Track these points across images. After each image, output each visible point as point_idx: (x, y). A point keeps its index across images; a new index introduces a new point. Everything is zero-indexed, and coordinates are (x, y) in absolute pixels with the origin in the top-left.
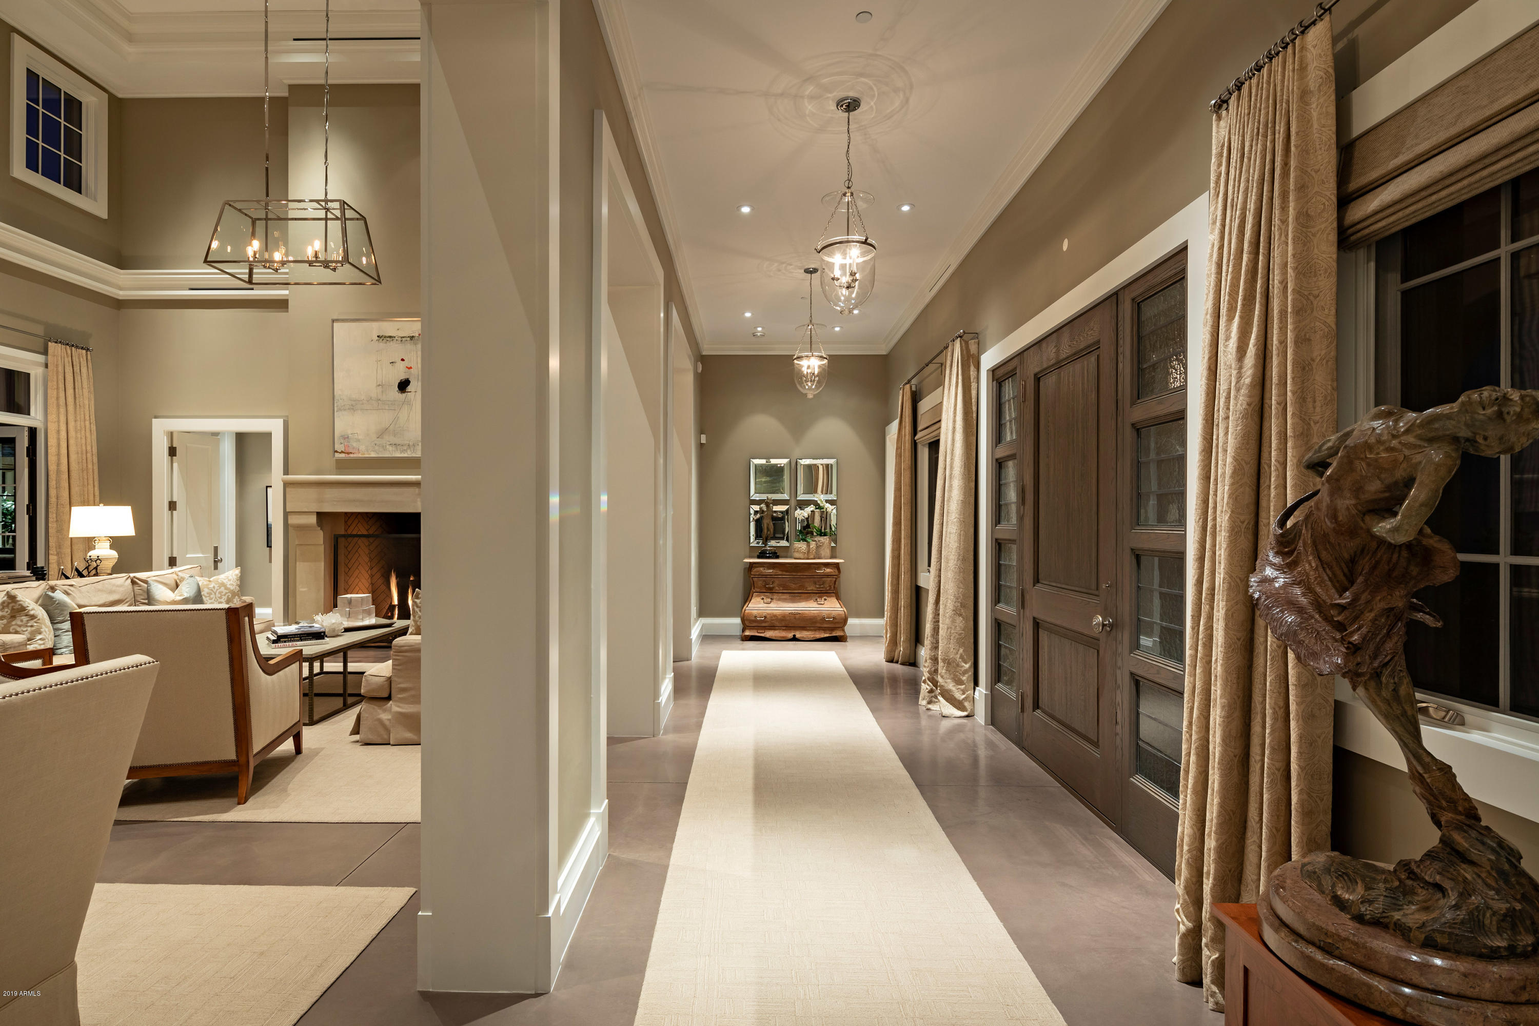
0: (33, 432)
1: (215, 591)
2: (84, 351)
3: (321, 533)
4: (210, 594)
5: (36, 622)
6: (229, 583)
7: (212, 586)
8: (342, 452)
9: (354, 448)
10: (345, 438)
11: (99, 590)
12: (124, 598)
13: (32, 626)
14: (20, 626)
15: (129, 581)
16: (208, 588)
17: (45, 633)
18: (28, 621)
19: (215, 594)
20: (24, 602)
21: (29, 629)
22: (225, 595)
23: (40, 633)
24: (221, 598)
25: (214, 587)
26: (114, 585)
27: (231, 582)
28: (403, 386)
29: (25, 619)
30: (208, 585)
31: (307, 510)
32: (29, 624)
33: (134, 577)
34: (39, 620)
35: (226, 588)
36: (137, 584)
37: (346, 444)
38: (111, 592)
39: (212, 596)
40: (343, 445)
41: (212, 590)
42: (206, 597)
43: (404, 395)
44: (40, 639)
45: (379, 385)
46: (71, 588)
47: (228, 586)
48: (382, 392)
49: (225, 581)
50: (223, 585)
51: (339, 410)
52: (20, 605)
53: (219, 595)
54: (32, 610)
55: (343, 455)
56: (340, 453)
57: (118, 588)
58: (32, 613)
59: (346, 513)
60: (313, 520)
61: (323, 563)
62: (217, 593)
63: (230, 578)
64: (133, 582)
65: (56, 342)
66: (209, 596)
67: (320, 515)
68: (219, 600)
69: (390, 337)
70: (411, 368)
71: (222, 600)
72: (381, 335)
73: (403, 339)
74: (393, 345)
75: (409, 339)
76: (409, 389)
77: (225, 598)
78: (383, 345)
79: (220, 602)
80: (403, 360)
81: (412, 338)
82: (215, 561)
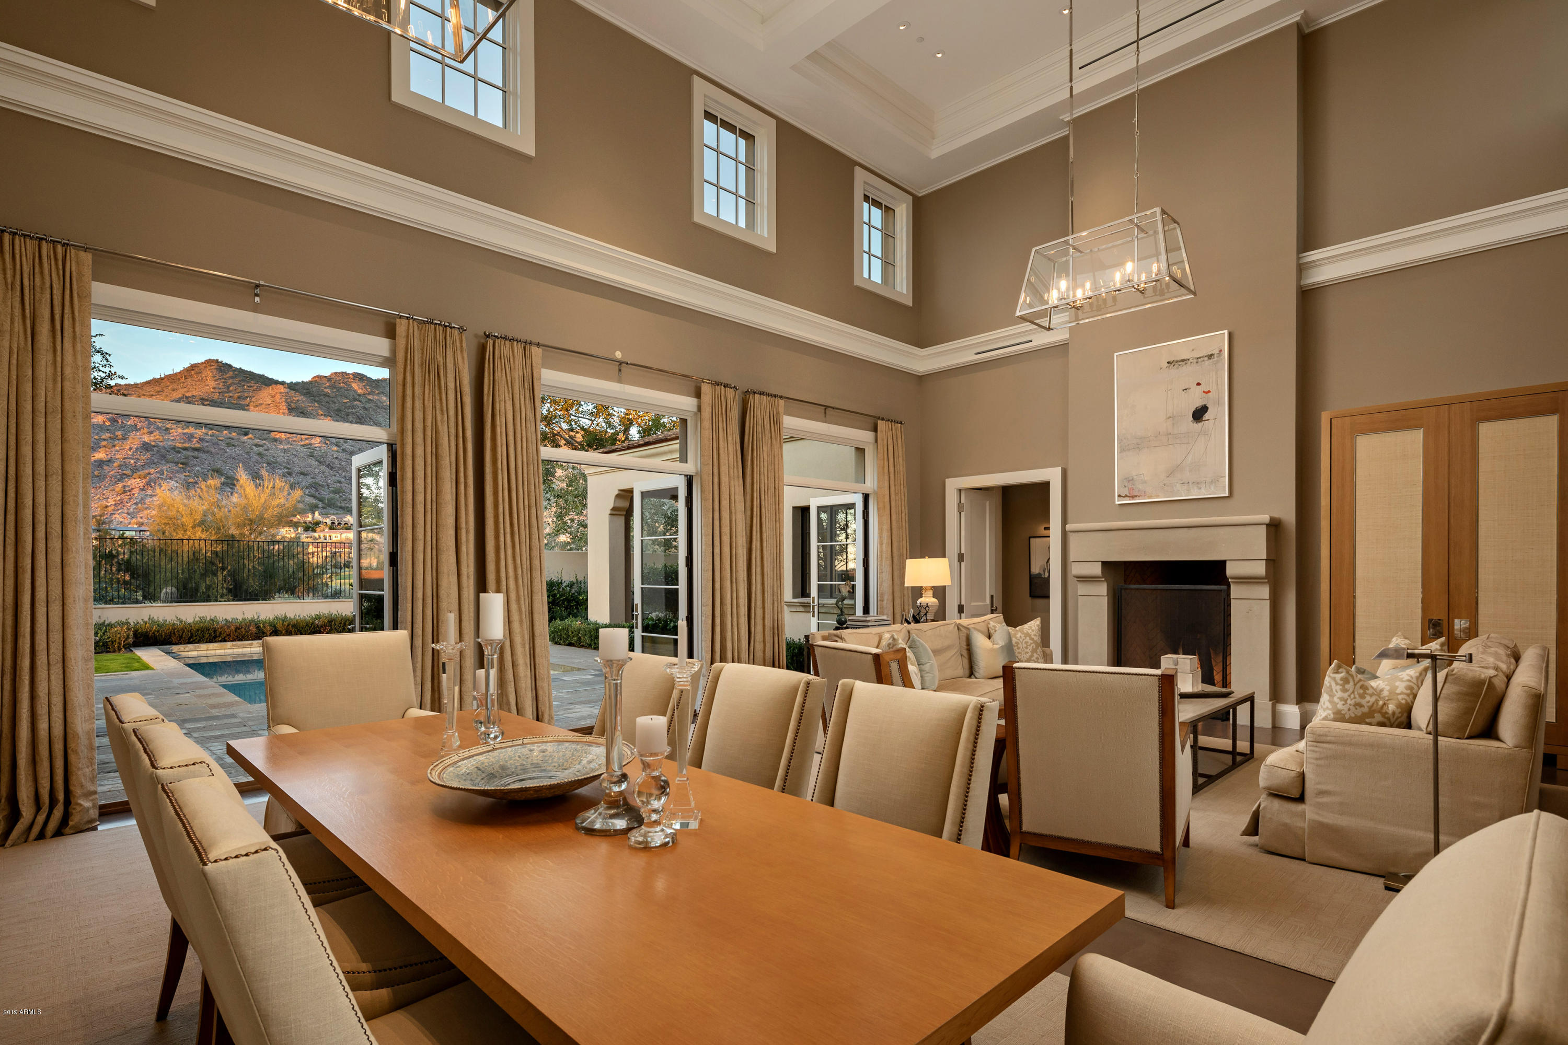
0: (866, 497)
1: (1021, 640)
2: (900, 426)
3: (1105, 584)
4: (1017, 643)
6: (1033, 633)
7: (1018, 635)
8: (1126, 496)
9: (1139, 491)
10: (1129, 481)
12: (954, 644)
15: (956, 627)
16: (1015, 637)
19: (1022, 643)
22: (1030, 646)
24: (1027, 648)
25: (1021, 637)
26: (947, 631)
27: (1034, 633)
28: (1199, 414)
31: (1091, 560)
33: (959, 624)
35: (1031, 639)
36: (962, 631)
37: (1129, 487)
39: (1019, 646)
41: (1019, 639)
42: (1015, 646)
43: (1200, 424)
45: (1170, 417)
47: (1033, 637)
48: (1173, 424)
49: (1029, 631)
50: (1027, 635)
51: (1120, 450)
53: (1025, 646)
55: (1127, 499)
56: (1124, 498)
57: (950, 634)
60: (1098, 569)
61: (1106, 616)
62: (1024, 643)
64: (959, 629)
65: (882, 420)
66: (1017, 646)
67: (1105, 564)
68: (1026, 650)
69: (1183, 361)
70: (1209, 392)
71: (1028, 650)
72: (1172, 360)
73: (1199, 360)
74: (1186, 369)
75: (1206, 358)
76: (1206, 416)
77: (1030, 648)
78: (1174, 371)
79: (1027, 653)
80: (1199, 384)
81: (1210, 356)
82: (992, 609)
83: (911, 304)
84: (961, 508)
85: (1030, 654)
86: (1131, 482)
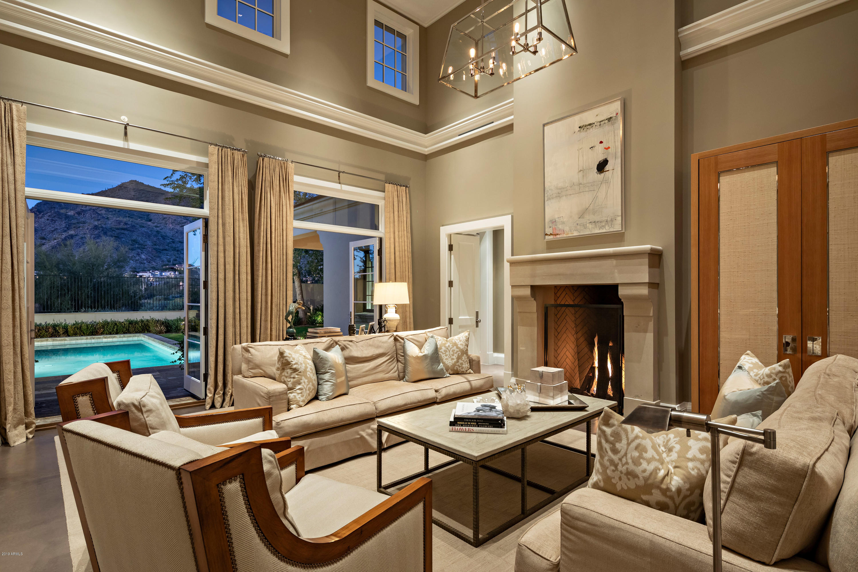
0: (381, 240)
1: (449, 349)
2: (404, 188)
3: (534, 303)
4: (446, 351)
5: (297, 375)
6: (460, 343)
7: (447, 345)
8: (551, 234)
9: (560, 230)
10: (553, 222)
11: (370, 345)
12: (387, 352)
13: (294, 378)
14: (286, 377)
15: (393, 338)
16: (445, 347)
17: (303, 384)
18: (291, 373)
19: (449, 352)
20: (289, 357)
21: (292, 380)
22: (456, 353)
23: (300, 384)
24: (453, 355)
25: (449, 346)
26: (380, 342)
27: (462, 343)
28: (602, 167)
29: (289, 371)
30: (445, 344)
31: (523, 284)
32: (292, 376)
33: (397, 335)
34: (300, 372)
35: (457, 348)
36: (399, 341)
37: (554, 227)
38: (378, 347)
39: (447, 353)
40: (551, 228)
41: (447, 348)
42: (443, 354)
43: (602, 175)
44: (299, 389)
45: (581, 171)
46: (350, 343)
47: (459, 346)
48: (583, 176)
49: (457, 342)
50: (455, 344)
51: (549, 199)
52: (286, 360)
53: (452, 353)
54: (296, 364)
55: (551, 237)
56: (549, 235)
57: (383, 344)
58: (294, 366)
59: (556, 287)
60: (527, 292)
61: (536, 328)
62: (451, 351)
63: (460, 339)
64: (396, 339)
65: (390, 183)
66: (445, 353)
67: (533, 288)
68: (452, 357)
69: (590, 125)
70: (609, 148)
71: (454, 357)
72: (582, 125)
73: (602, 123)
74: (593, 131)
75: (607, 121)
76: (607, 168)
77: (456, 355)
78: (583, 134)
79: (452, 359)
80: (601, 142)
81: (609, 119)
82: (476, 321)
83: (417, 102)
84: (451, 248)
85: (455, 360)
86: (554, 223)
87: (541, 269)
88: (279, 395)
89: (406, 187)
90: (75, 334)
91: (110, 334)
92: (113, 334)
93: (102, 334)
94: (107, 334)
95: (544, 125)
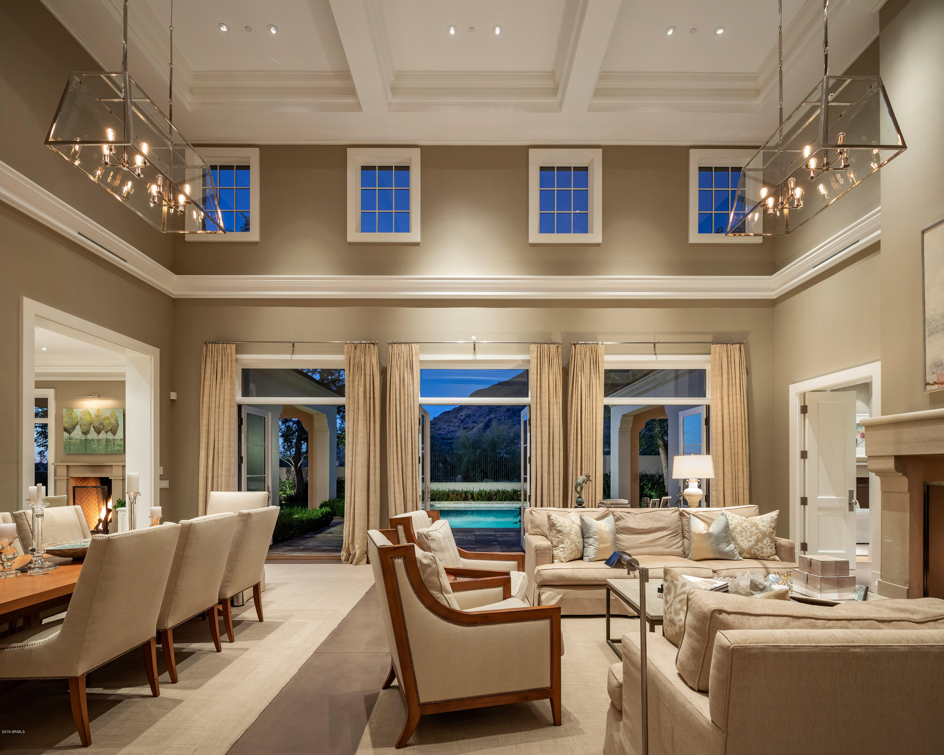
0: (708, 407)
1: (746, 529)
2: (738, 345)
3: (905, 480)
4: (741, 531)
5: (561, 536)
6: (762, 524)
7: (744, 525)
8: (935, 383)
10: (935, 366)
11: (649, 518)
12: (668, 526)
13: (558, 538)
14: (552, 536)
15: (678, 512)
16: (741, 527)
17: (566, 544)
18: (556, 533)
19: (746, 533)
20: (555, 521)
21: (556, 539)
22: (755, 535)
23: (562, 543)
24: (751, 537)
25: (746, 526)
26: (661, 515)
27: (764, 524)
29: (555, 532)
30: (742, 523)
31: (884, 454)
32: (557, 536)
33: (683, 510)
34: (564, 534)
35: (757, 529)
36: (686, 516)
37: (939, 372)
38: (658, 521)
39: (743, 534)
40: (935, 375)
41: (744, 529)
42: (738, 534)
44: (562, 547)
46: (627, 515)
47: (760, 527)
49: (758, 522)
50: (756, 525)
51: (932, 334)
52: (552, 522)
53: (750, 534)
54: (560, 526)
55: (936, 387)
56: (932, 385)
57: (664, 518)
58: (559, 528)
60: (890, 464)
61: (909, 514)
62: (748, 532)
63: (763, 520)
64: (681, 514)
65: (717, 344)
66: (741, 534)
67: (898, 459)
68: (749, 539)
71: (752, 539)
77: (755, 537)
79: (750, 541)
82: (850, 504)
84: (804, 410)
85: (753, 543)
86: (940, 367)
87: (909, 433)
88: (544, 550)
89: (741, 344)
90: (478, 499)
91: (501, 500)
92: (503, 501)
93: (495, 500)
94: (498, 501)
95: (923, 232)
